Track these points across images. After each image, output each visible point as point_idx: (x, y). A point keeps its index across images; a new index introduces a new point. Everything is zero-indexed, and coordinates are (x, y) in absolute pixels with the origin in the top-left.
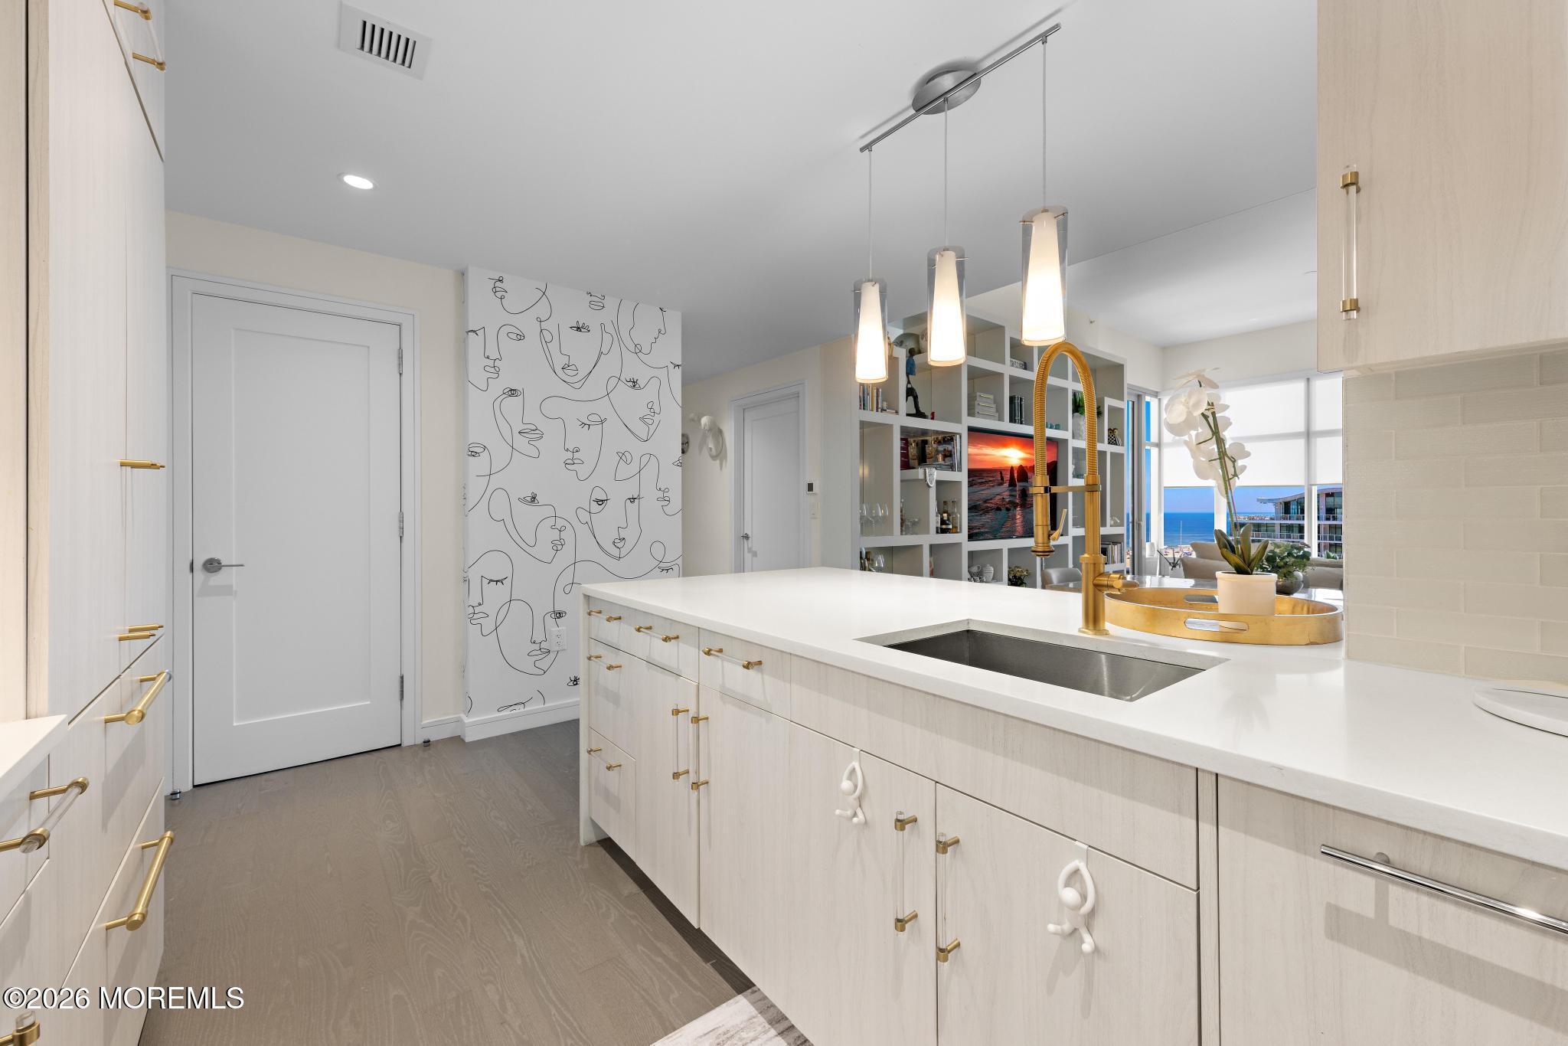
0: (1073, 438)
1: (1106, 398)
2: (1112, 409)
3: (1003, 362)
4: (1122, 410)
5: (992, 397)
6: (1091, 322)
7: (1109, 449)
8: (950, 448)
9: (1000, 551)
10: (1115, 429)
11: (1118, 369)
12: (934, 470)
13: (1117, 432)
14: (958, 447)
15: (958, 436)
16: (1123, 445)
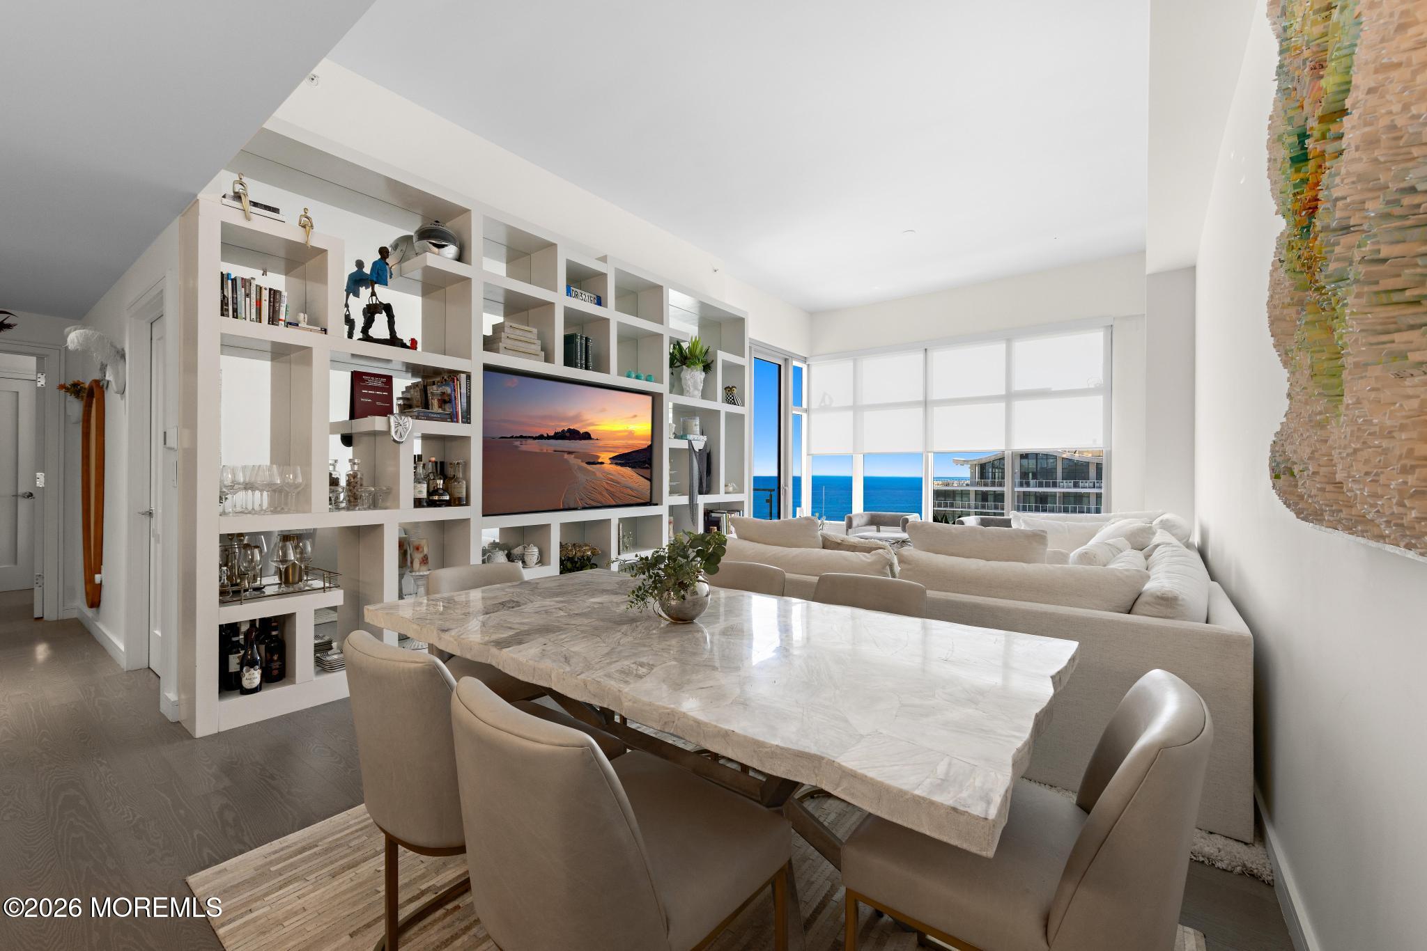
0: (671, 392)
1: (719, 352)
2: (728, 367)
3: (554, 289)
4: (742, 367)
5: (535, 331)
6: (715, 271)
7: (725, 408)
8: (448, 390)
9: (546, 527)
10: (733, 387)
11: (738, 323)
12: (410, 419)
13: (735, 391)
14: (464, 390)
15: (463, 376)
16: (743, 405)
